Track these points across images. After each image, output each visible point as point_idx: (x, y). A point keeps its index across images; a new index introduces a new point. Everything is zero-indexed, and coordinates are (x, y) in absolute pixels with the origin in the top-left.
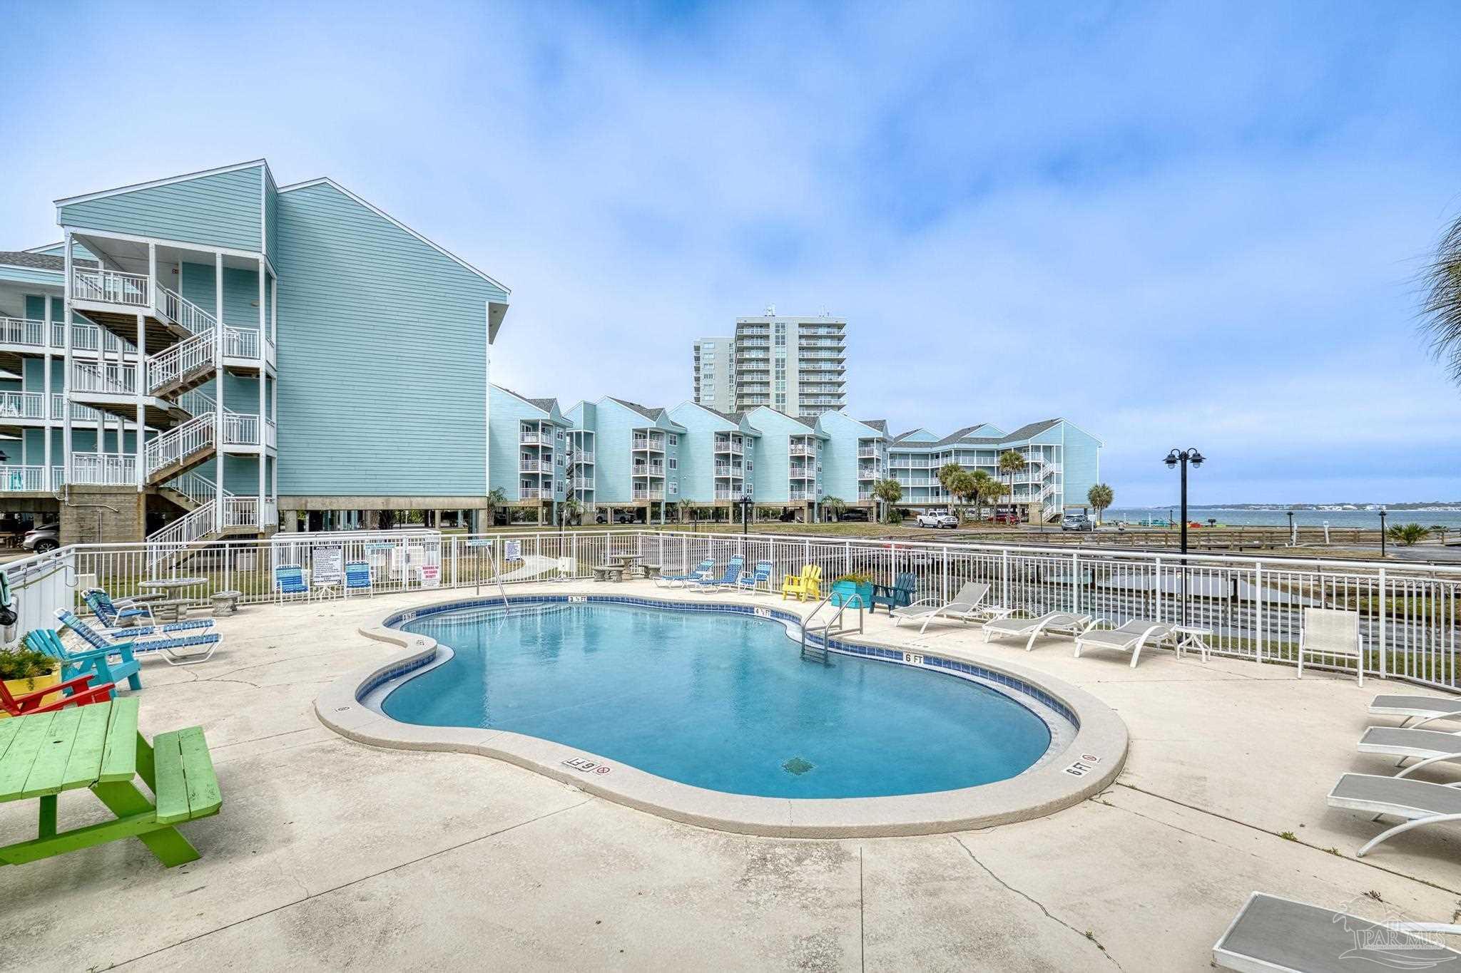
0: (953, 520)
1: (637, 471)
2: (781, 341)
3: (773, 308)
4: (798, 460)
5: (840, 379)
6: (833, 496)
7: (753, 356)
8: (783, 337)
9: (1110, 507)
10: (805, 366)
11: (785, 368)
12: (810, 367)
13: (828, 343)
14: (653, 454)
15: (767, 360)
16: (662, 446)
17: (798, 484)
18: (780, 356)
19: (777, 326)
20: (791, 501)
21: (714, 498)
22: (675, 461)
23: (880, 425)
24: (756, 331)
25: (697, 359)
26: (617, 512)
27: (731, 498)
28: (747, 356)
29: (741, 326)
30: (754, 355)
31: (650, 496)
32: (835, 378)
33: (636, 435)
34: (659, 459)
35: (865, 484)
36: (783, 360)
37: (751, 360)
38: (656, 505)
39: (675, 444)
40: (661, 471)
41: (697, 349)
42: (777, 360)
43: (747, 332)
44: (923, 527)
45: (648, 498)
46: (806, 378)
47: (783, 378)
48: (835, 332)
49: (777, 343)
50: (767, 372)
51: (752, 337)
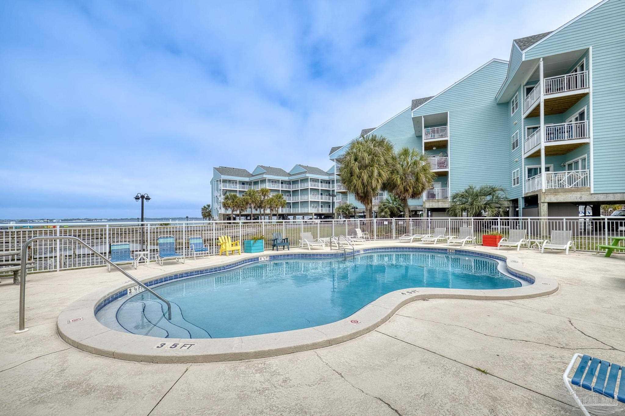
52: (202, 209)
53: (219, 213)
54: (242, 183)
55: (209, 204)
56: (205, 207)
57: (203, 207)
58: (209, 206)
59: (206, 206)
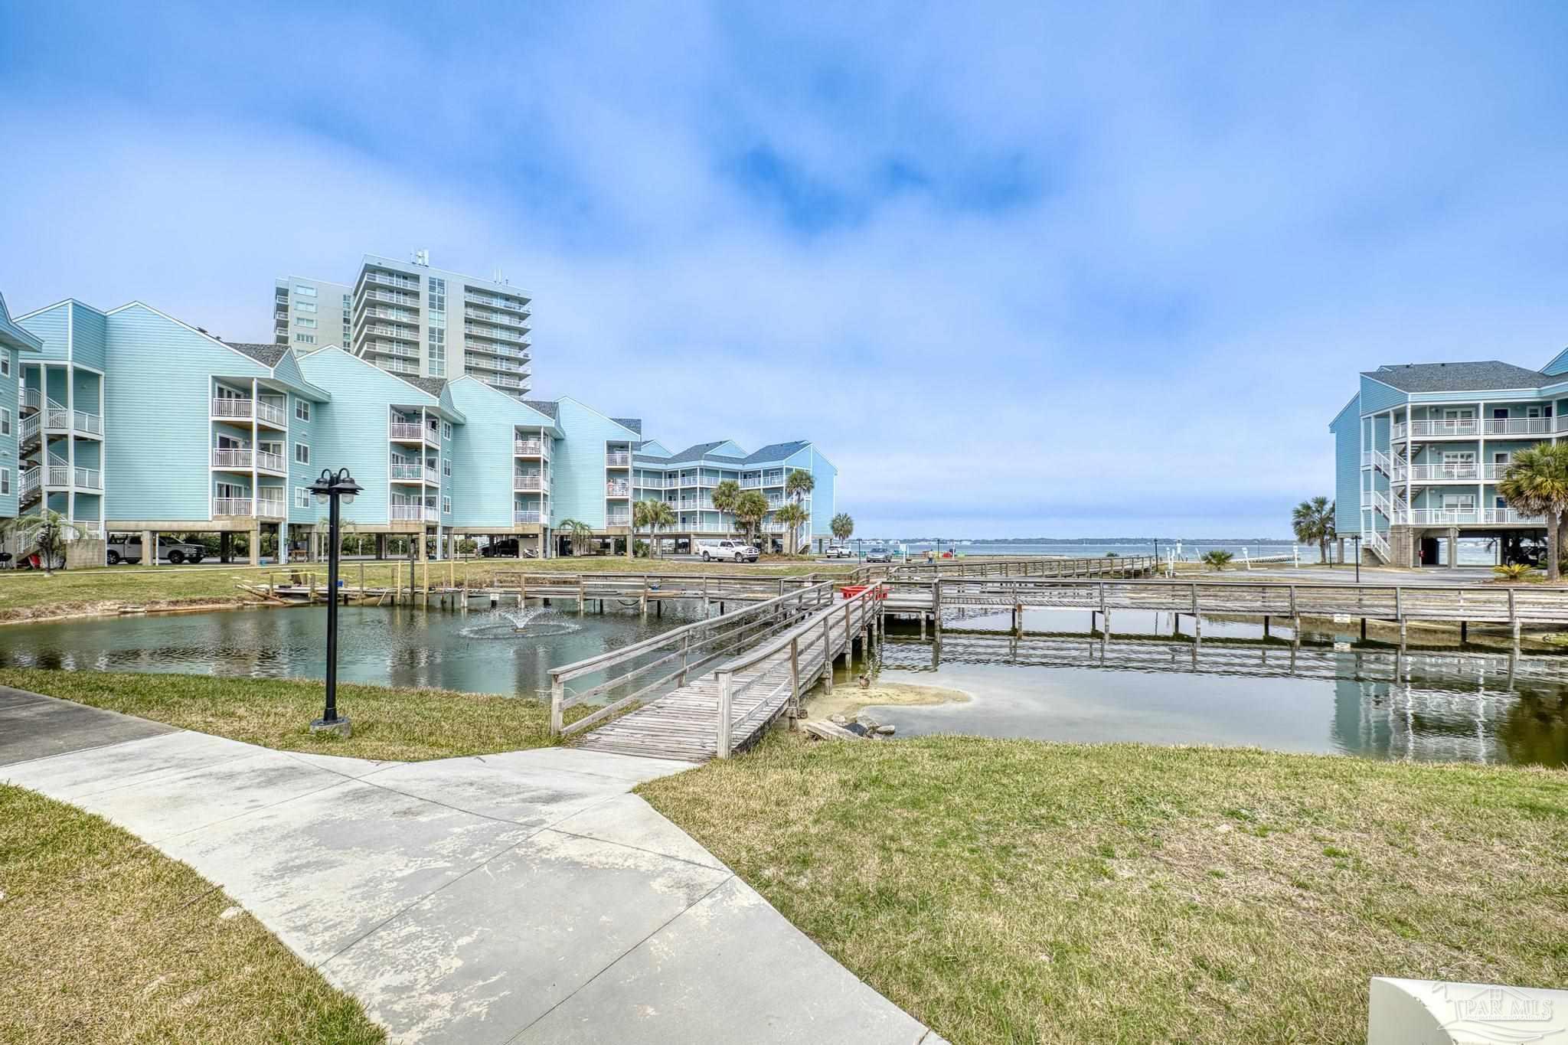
0: (755, 552)
1: (224, 460)
2: (438, 304)
3: (427, 256)
4: (526, 464)
5: (521, 370)
6: (576, 520)
7: (393, 318)
8: (441, 300)
9: (852, 537)
10: (473, 345)
11: (444, 343)
12: (480, 347)
13: (505, 320)
14: (264, 431)
15: (415, 328)
16: (280, 416)
17: (526, 499)
18: (436, 325)
19: (432, 282)
20: (516, 525)
21: (389, 518)
22: (306, 449)
23: (634, 425)
24: (398, 283)
25: (282, 308)
26: (165, 539)
27: (423, 519)
28: (382, 316)
29: (370, 269)
30: (393, 315)
31: (258, 509)
32: (515, 368)
33: (221, 390)
34: (272, 442)
35: (613, 504)
36: (441, 332)
37: (391, 323)
38: (271, 527)
39: (306, 417)
40: (279, 466)
41: (282, 293)
42: (432, 331)
43: (379, 279)
44: (709, 561)
45: (254, 513)
46: (474, 362)
47: (441, 356)
48: (515, 307)
49: (432, 305)
50: (416, 344)
51: (391, 290)
52: (1298, 512)
53: (1392, 522)
54: (1496, 412)
55: (1320, 495)
56: (1307, 507)
57: (1300, 508)
58: (1322, 502)
59: (1312, 504)
